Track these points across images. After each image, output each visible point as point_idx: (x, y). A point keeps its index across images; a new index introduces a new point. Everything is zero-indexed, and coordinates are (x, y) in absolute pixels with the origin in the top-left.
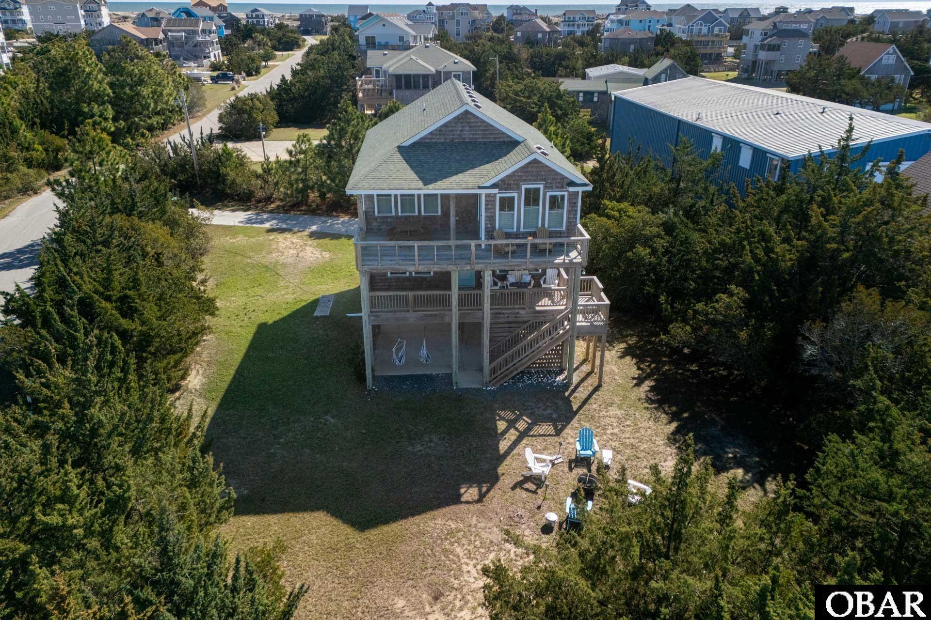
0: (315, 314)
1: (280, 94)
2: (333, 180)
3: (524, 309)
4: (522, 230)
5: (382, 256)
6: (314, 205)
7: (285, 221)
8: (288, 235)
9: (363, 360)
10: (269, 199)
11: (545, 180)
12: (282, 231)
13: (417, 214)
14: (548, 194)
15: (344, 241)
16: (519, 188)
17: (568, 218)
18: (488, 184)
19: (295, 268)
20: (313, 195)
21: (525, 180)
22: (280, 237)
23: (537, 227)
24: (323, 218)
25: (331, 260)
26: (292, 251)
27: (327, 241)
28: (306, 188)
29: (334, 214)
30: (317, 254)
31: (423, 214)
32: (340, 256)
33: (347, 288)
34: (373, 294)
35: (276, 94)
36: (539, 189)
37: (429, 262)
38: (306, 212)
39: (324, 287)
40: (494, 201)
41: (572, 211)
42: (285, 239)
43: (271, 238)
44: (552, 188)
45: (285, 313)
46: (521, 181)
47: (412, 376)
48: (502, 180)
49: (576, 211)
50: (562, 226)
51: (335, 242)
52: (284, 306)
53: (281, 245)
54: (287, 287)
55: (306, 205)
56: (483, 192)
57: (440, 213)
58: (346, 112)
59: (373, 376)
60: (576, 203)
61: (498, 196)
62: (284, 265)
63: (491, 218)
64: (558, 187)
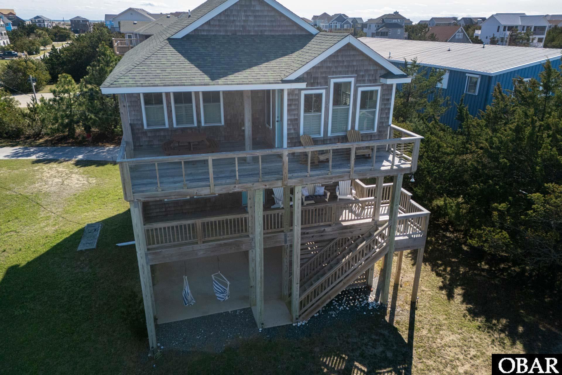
0: (79, 249)
1: (51, 60)
2: (96, 114)
3: (330, 225)
4: (329, 134)
5: (161, 176)
6: (80, 138)
7: (51, 153)
8: (54, 165)
9: (143, 311)
10: (37, 136)
11: (356, 72)
12: (49, 161)
13: (196, 125)
14: (360, 89)
15: (109, 166)
16: (327, 83)
17: (380, 118)
18: (293, 77)
19: (59, 196)
20: (79, 130)
21: (334, 73)
22: (45, 167)
23: (346, 131)
24: (89, 148)
25: (98, 185)
26: (56, 180)
27: (93, 167)
28: (72, 122)
29: (100, 144)
30: (83, 180)
31: (203, 124)
32: (107, 180)
33: (116, 213)
34: (149, 226)
35: (49, 59)
36: (350, 83)
37: (228, 181)
38: (73, 144)
39: (90, 214)
40: (299, 100)
41: (385, 110)
42: (51, 169)
43: (36, 168)
44: (364, 81)
45: (43, 250)
46: (329, 73)
47: (203, 318)
48: (307, 73)
49: (389, 109)
50: (373, 129)
51: (101, 168)
52: (42, 241)
53: (45, 174)
54: (48, 218)
55: (73, 138)
56: (286, 87)
57: (223, 123)
58: (105, 55)
59: (157, 326)
60: (389, 100)
61: (303, 93)
62: (47, 194)
63: (294, 122)
64: (370, 81)
